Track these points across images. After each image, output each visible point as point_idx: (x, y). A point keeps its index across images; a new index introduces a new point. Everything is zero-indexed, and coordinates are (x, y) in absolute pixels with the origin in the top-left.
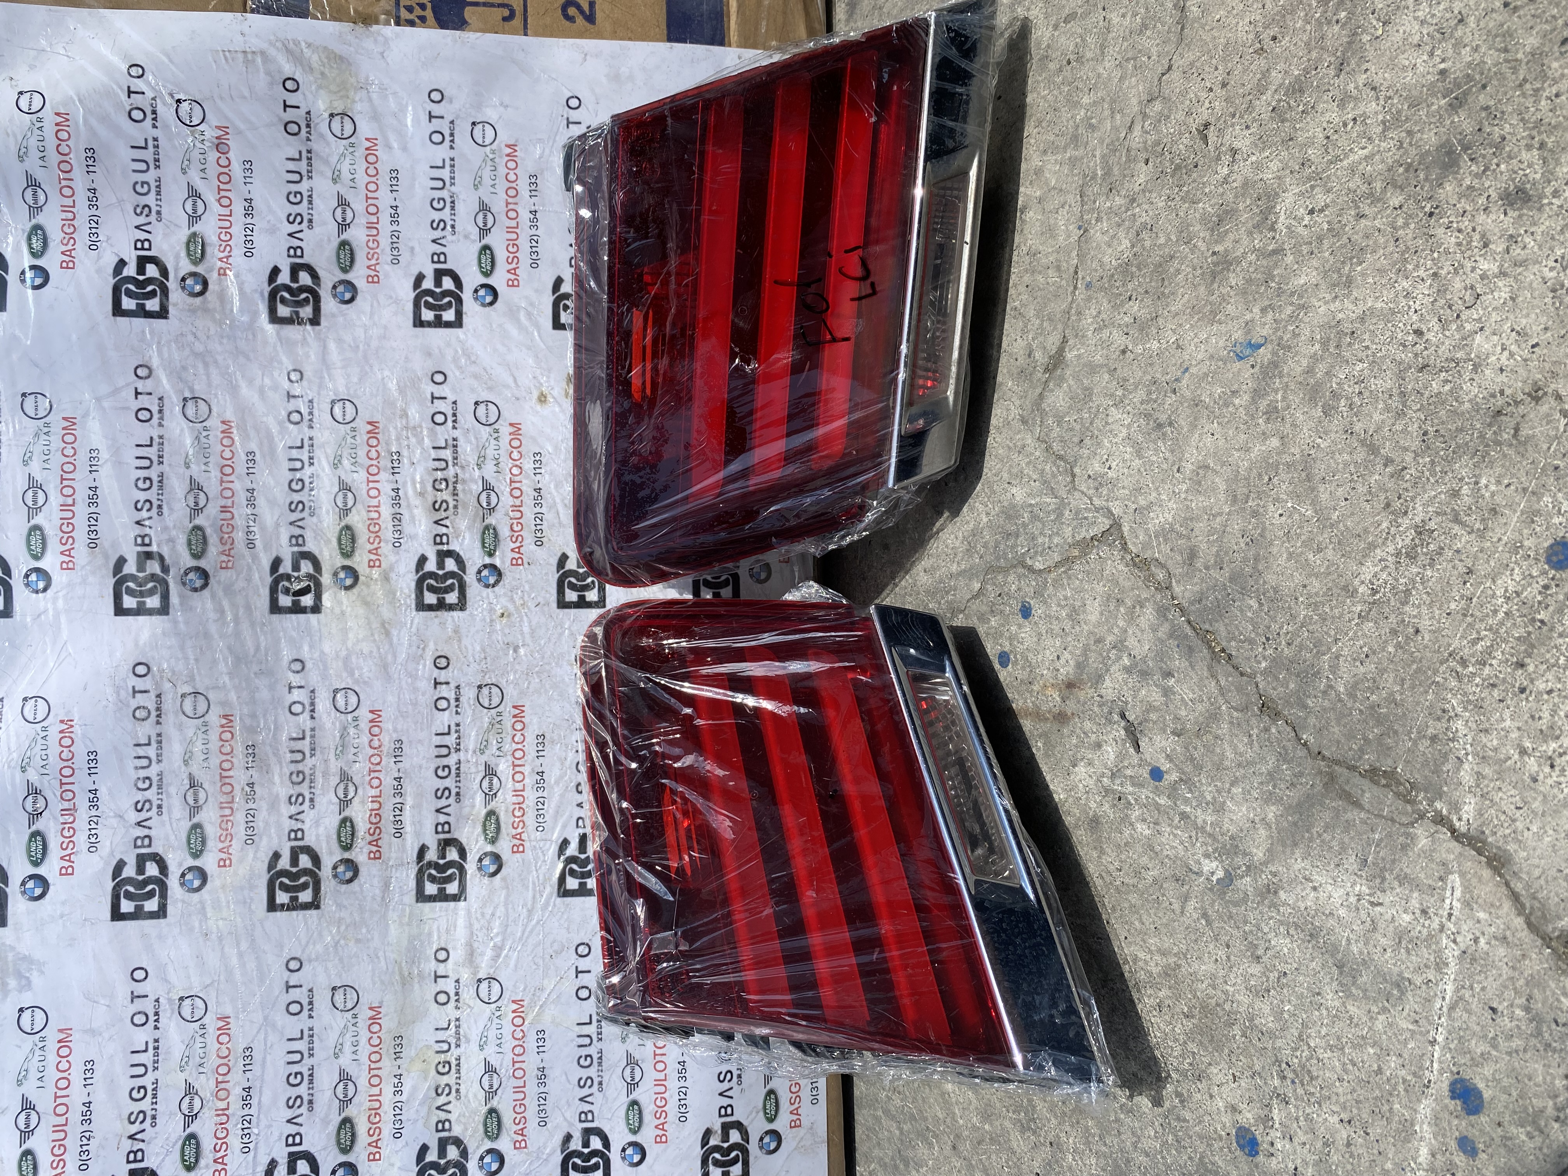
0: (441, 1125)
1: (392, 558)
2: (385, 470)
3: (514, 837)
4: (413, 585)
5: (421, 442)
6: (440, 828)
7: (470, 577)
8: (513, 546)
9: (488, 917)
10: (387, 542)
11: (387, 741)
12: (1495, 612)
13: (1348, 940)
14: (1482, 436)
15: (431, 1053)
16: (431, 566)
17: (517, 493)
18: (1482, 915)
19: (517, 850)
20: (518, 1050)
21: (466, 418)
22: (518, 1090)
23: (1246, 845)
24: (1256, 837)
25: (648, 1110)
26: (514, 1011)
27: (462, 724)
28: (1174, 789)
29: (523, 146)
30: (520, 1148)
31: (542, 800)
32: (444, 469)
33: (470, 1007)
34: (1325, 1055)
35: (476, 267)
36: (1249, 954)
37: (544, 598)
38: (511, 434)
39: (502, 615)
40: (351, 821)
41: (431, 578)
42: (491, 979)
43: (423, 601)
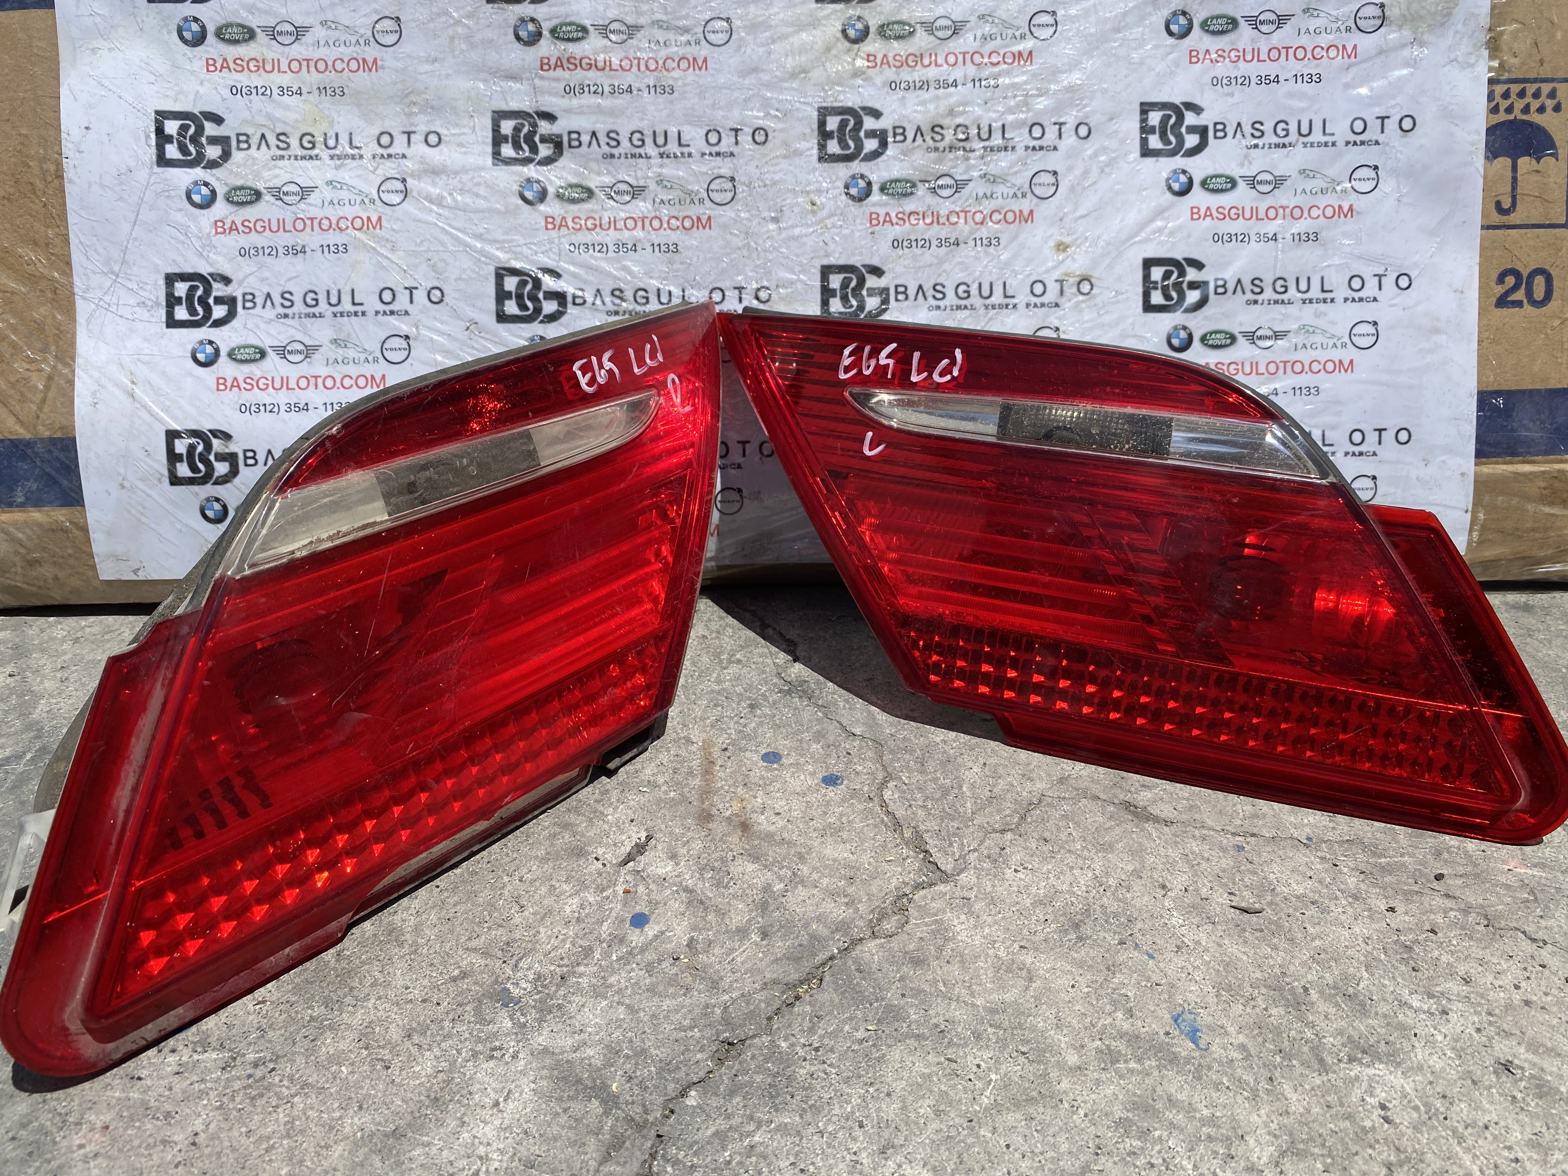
0: (244, 139)
1: (879, 81)
2: (978, 72)
3: (564, 218)
4: (850, 104)
5: (1011, 111)
6: (574, 136)
7: (857, 167)
8: (893, 215)
9: (475, 189)
10: (898, 74)
11: (673, 77)
13: (429, 1144)
15: (324, 126)
16: (869, 123)
17: (953, 219)
19: (549, 221)
20: (325, 223)
21: (1038, 162)
22: (281, 223)
23: (552, 1023)
24: (563, 1035)
25: (255, 370)
26: (369, 219)
27: (691, 160)
28: (622, 941)
29: (1349, 225)
30: (216, 227)
31: (605, 249)
32: (980, 137)
33: (376, 169)
34: (281, 1115)
35: (1211, 172)
36: (414, 1025)
37: (834, 251)
38: (1021, 211)
39: (813, 204)
40: (583, 38)
41: (855, 124)
42: (406, 193)
43: (829, 115)
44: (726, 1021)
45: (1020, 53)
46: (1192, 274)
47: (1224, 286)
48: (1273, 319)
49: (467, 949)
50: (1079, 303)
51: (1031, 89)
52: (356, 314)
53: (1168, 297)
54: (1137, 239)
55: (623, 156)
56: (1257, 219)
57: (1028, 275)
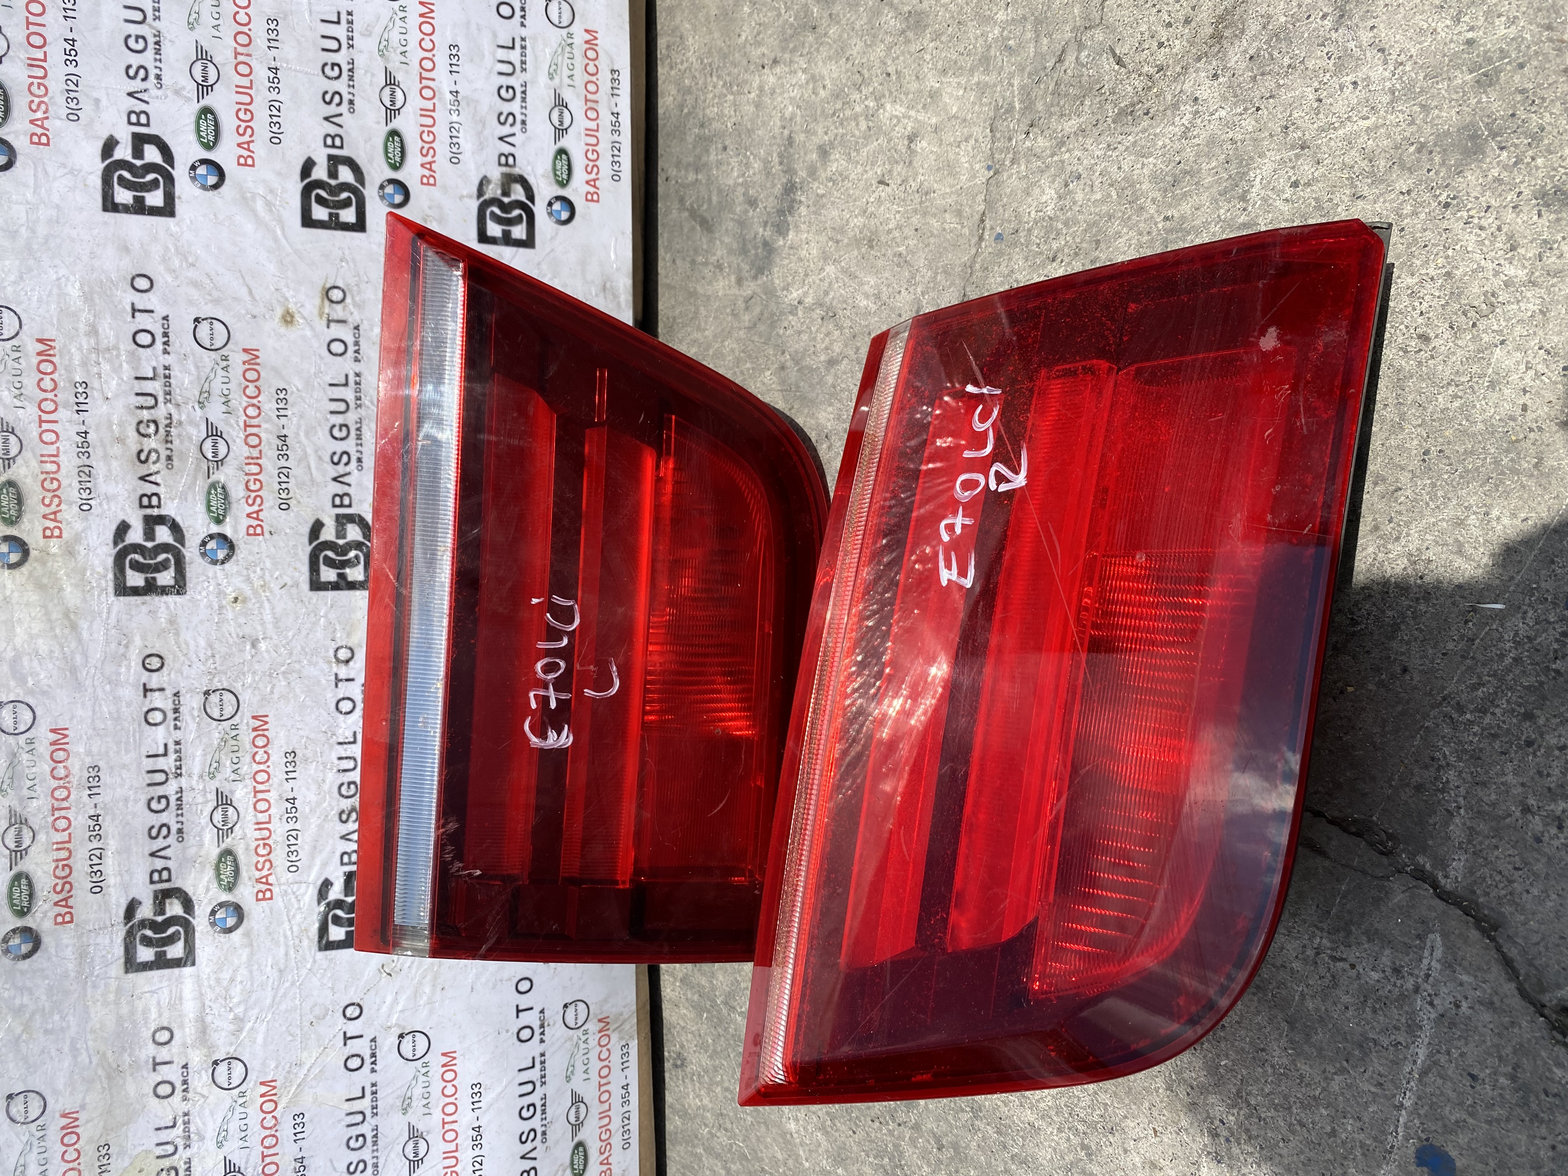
1: (78, 526)
2: (66, 406)
3: (258, 881)
4: (110, 561)
5: (117, 370)
6: (156, 877)
7: (191, 552)
8: (249, 509)
9: (225, 983)
10: (70, 504)
11: (77, 767)
12: (1502, 656)
13: (1302, 995)
14: (1497, 462)
15: (150, 1159)
16: (135, 536)
17: (254, 441)
18: (1465, 978)
19: (262, 896)
20: (269, 1142)
21: (182, 339)
26: (262, 1096)
27: (183, 742)
31: (294, 833)
32: (152, 408)
33: (203, 1096)
35: (192, 136)
37: (292, 577)
38: (245, 363)
39: (236, 600)
40: (27, 877)
41: (136, 552)
42: (231, 1059)
43: (125, 583)
46: (320, 173)
47: (333, 138)
48: (371, 84)
50: (355, 304)
51: (88, 343)
52: (374, 1093)
53: (347, 203)
54: (279, 232)
55: (180, 819)
56: (251, 88)
57: (321, 358)
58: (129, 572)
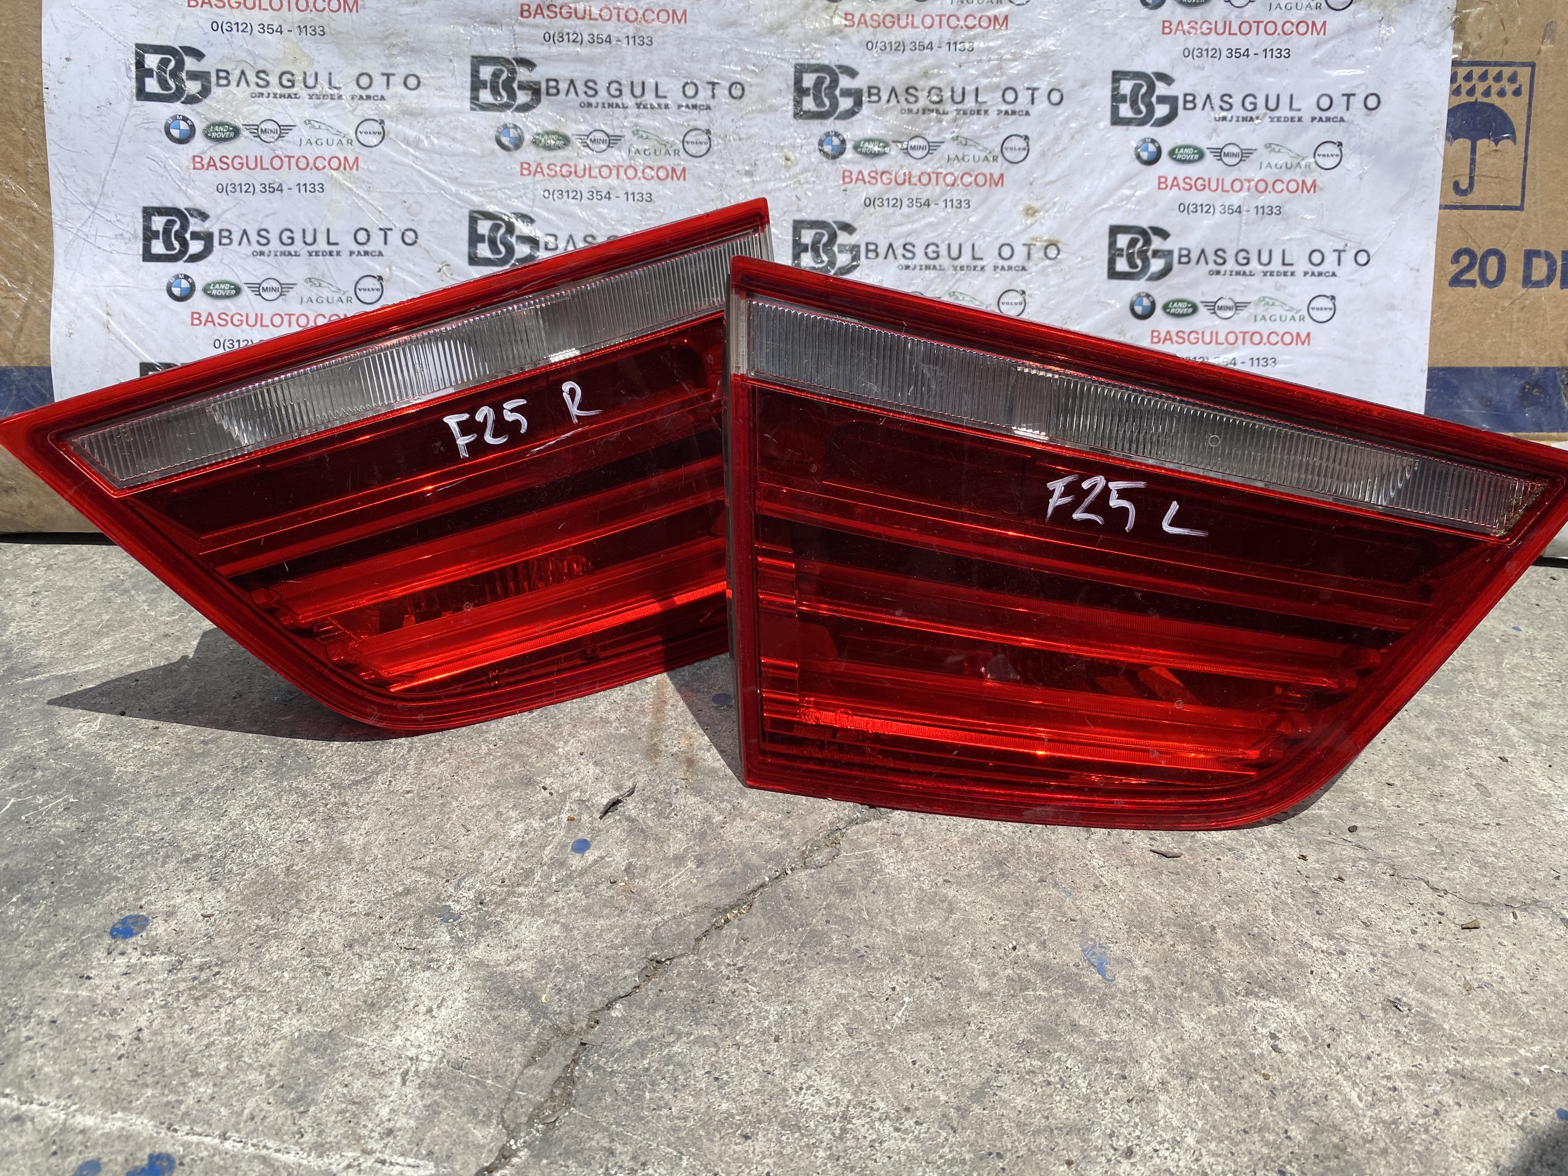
0: (223, 75)
1: (856, 39)
3: (539, 164)
4: (826, 62)
5: (985, 75)
6: (552, 84)
7: (831, 125)
8: (866, 173)
9: (452, 133)
10: (874, 34)
11: (653, 28)
13: (363, 1045)
15: (303, 65)
16: (845, 82)
19: (526, 168)
20: (303, 162)
21: (1010, 126)
22: (259, 160)
23: (490, 938)
24: (498, 949)
25: (229, 305)
26: (346, 159)
27: (667, 111)
28: (562, 864)
29: (1314, 200)
30: (194, 162)
31: (579, 196)
32: (953, 100)
33: (354, 110)
34: (223, 1015)
35: (1179, 142)
36: (356, 936)
37: (806, 207)
38: (991, 175)
39: (788, 159)
41: (831, 82)
42: (383, 135)
43: (806, 72)
44: (656, 940)
45: (996, 18)
46: (1157, 243)
47: (1188, 256)
48: (1235, 290)
49: (413, 868)
50: (1045, 268)
51: (1006, 53)
52: (331, 254)
53: (1132, 264)
54: (1105, 206)
55: (600, 105)
56: (1223, 190)
57: (998, 237)
58: (814, 76)
